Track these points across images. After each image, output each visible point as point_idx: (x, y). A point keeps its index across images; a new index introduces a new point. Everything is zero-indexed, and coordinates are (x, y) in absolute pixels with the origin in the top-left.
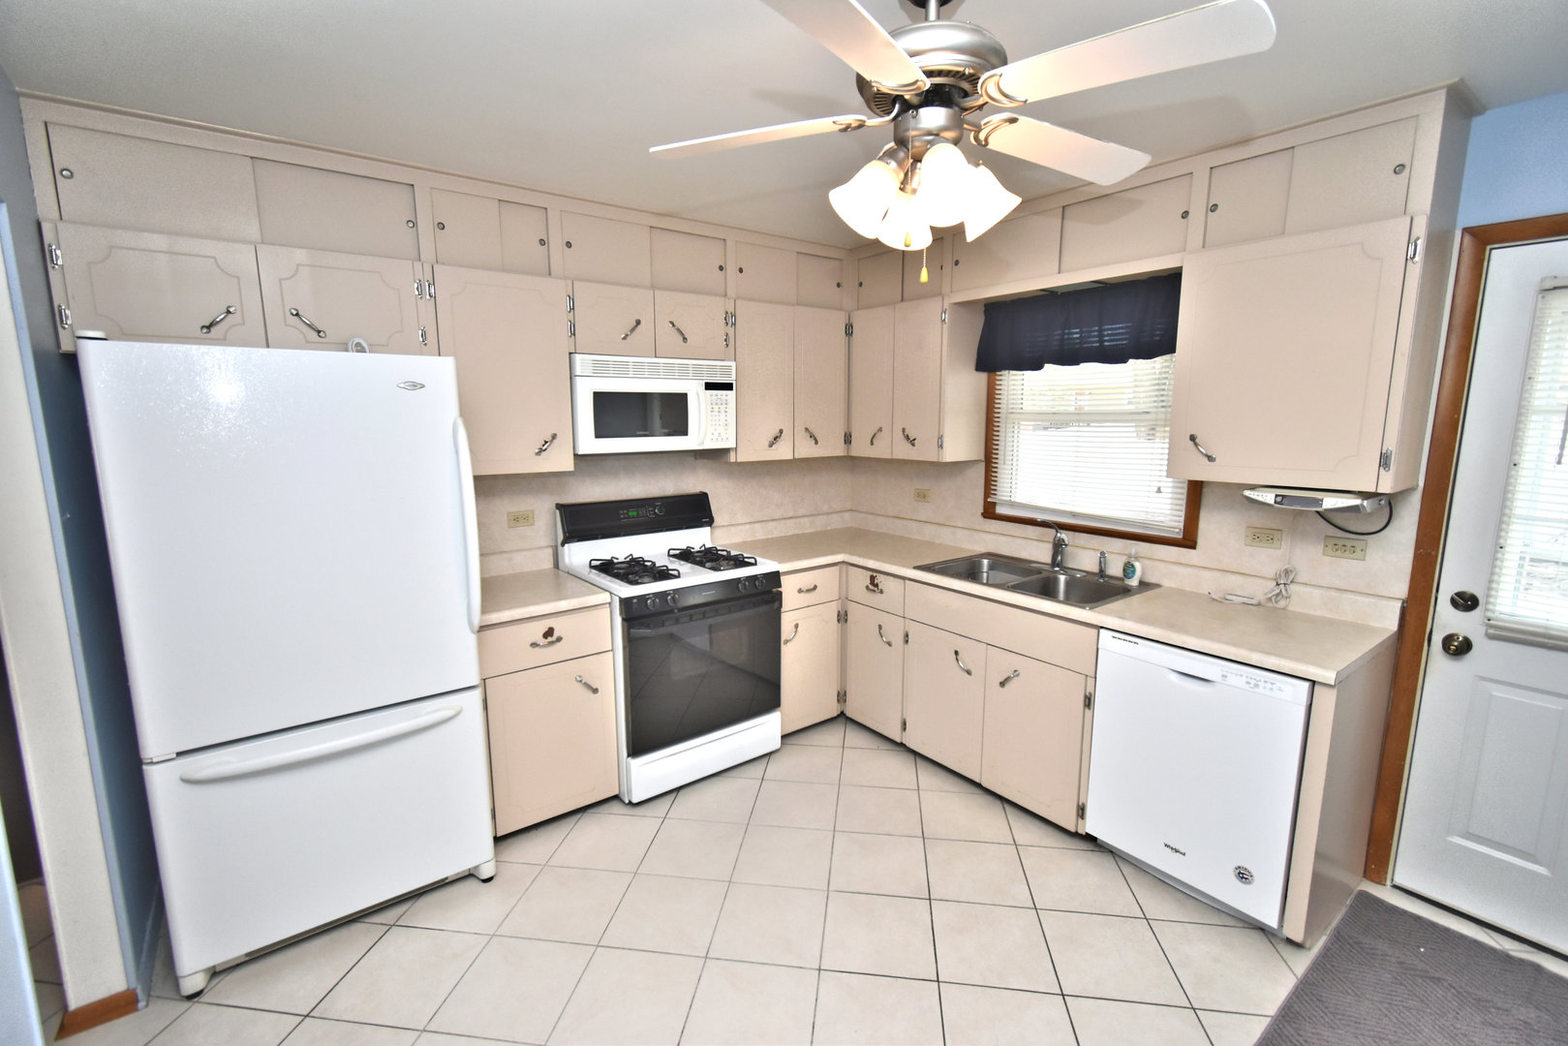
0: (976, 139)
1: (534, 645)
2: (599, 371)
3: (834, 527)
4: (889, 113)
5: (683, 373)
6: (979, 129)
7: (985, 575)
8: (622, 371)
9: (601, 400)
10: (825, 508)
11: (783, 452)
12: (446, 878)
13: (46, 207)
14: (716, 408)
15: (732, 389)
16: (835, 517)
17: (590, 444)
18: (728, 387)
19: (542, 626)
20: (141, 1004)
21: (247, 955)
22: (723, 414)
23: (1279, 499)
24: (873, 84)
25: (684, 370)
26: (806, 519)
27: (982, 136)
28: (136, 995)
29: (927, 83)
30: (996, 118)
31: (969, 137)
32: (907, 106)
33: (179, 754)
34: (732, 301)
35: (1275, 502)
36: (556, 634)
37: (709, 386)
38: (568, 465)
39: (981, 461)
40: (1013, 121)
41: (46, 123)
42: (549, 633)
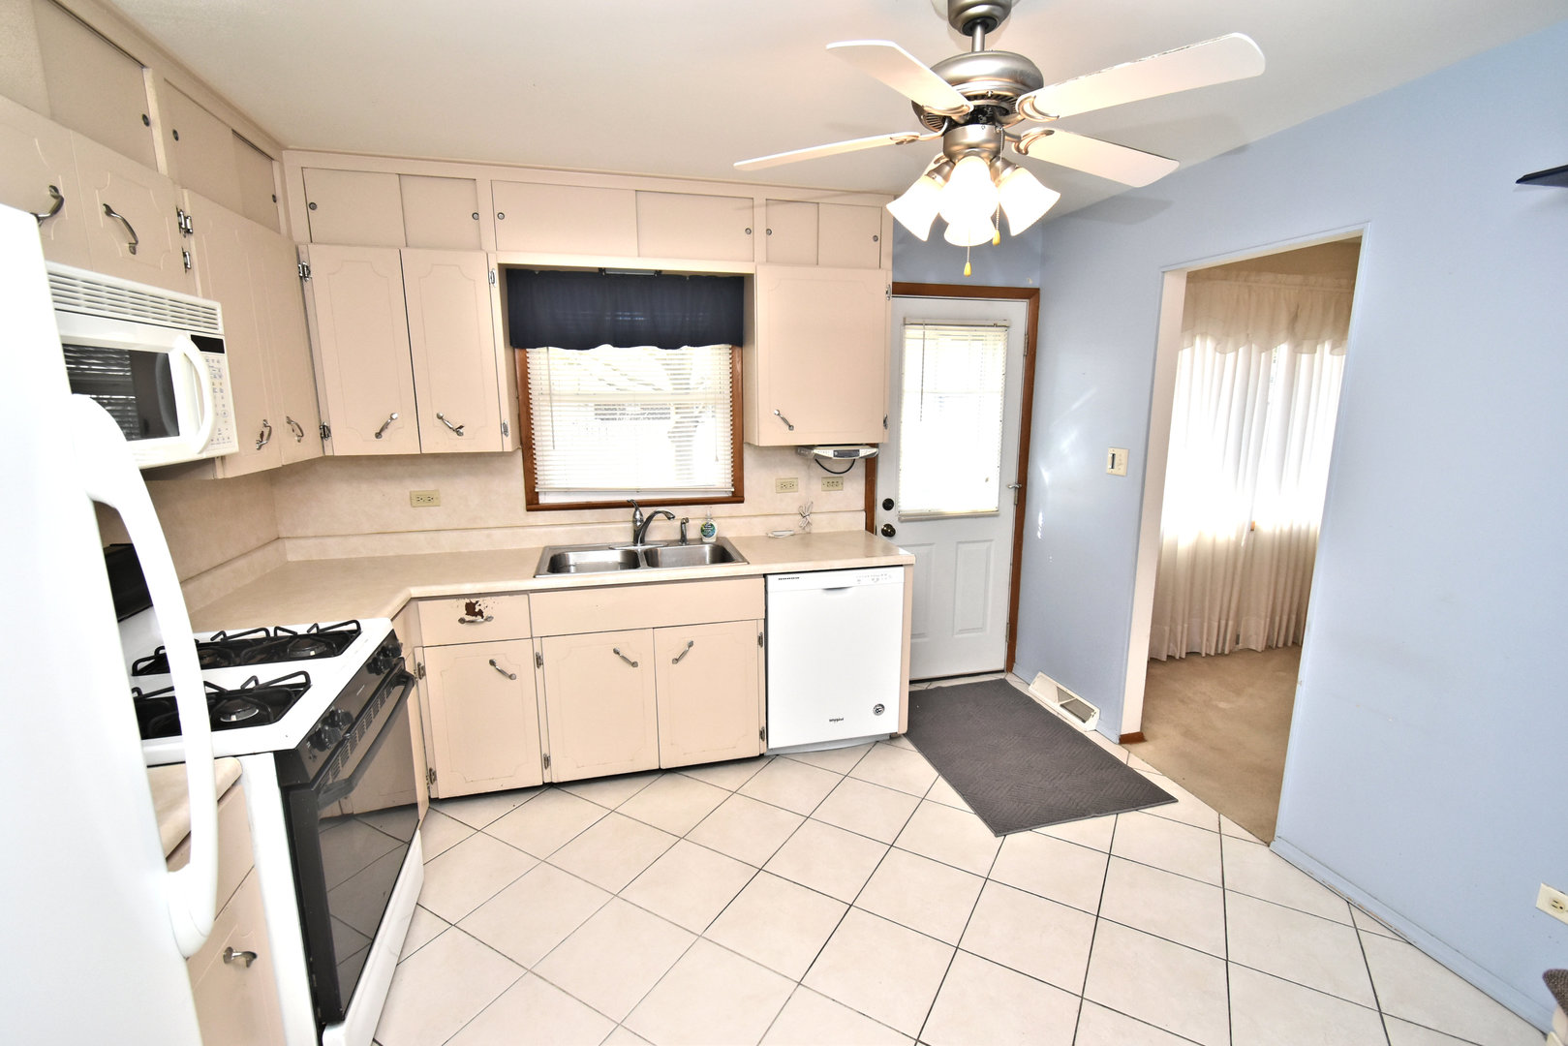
0: (1018, 149)
4: (941, 128)
6: (1018, 139)
15: (223, 351)
18: (218, 345)
22: (219, 395)
23: (835, 453)
24: (925, 109)
27: (1022, 146)
29: (971, 106)
30: (1035, 131)
31: (1010, 146)
32: (954, 124)
35: (834, 456)
39: (518, 449)
40: (1050, 133)
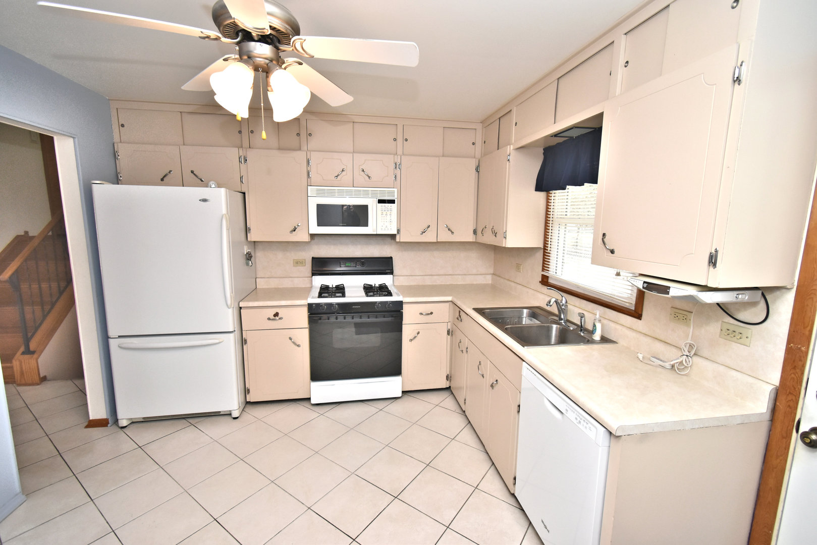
1: (269, 319)
2: (320, 194)
3: (478, 282)
5: (366, 194)
7: (524, 319)
8: (331, 194)
9: (321, 208)
10: (474, 271)
11: (430, 237)
12: (220, 412)
13: (116, 138)
14: (385, 213)
15: (394, 203)
16: (481, 277)
17: (315, 229)
18: (392, 202)
19: (274, 311)
20: (109, 425)
21: (144, 418)
22: (389, 216)
23: (645, 285)
25: (366, 193)
26: (460, 277)
28: (108, 421)
33: (120, 337)
34: (399, 157)
35: (643, 287)
36: (280, 316)
37: (380, 201)
38: (306, 238)
39: (540, 248)
41: (117, 109)
42: (276, 315)
